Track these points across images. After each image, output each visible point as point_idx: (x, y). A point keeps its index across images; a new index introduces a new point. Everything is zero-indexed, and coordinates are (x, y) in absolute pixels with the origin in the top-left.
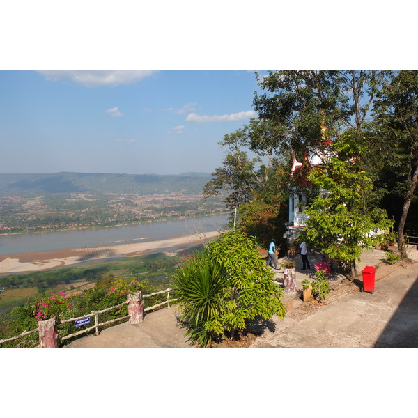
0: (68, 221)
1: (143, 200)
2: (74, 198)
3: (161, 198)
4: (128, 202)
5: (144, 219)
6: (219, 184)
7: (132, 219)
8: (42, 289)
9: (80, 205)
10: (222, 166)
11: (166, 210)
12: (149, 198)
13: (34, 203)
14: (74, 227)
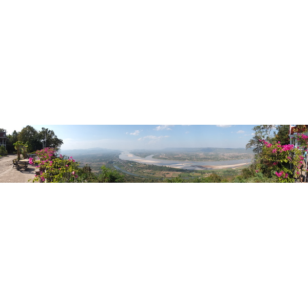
0: (209, 159)
1: (227, 155)
2: (211, 153)
3: (232, 154)
4: (223, 155)
5: (227, 159)
6: (251, 144)
7: (224, 159)
8: (202, 174)
9: (212, 155)
10: (252, 139)
11: (233, 157)
12: (229, 154)
13: (202, 155)
14: (210, 160)
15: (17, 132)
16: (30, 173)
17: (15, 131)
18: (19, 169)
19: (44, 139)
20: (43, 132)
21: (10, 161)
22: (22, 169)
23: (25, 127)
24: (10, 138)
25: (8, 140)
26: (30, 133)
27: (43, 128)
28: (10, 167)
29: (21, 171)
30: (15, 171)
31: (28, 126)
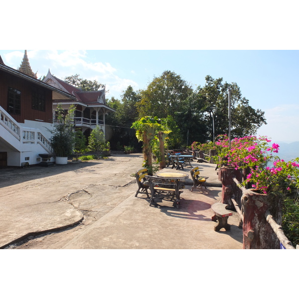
15: (134, 90)
16: (192, 216)
17: (130, 88)
18: (154, 201)
19: (209, 110)
20: (208, 89)
21: (121, 175)
22: (165, 203)
23: (159, 75)
24: (115, 107)
25: (110, 113)
26: (172, 93)
27: (208, 78)
28: (126, 192)
29: (164, 209)
30: (143, 206)
31: (167, 73)
